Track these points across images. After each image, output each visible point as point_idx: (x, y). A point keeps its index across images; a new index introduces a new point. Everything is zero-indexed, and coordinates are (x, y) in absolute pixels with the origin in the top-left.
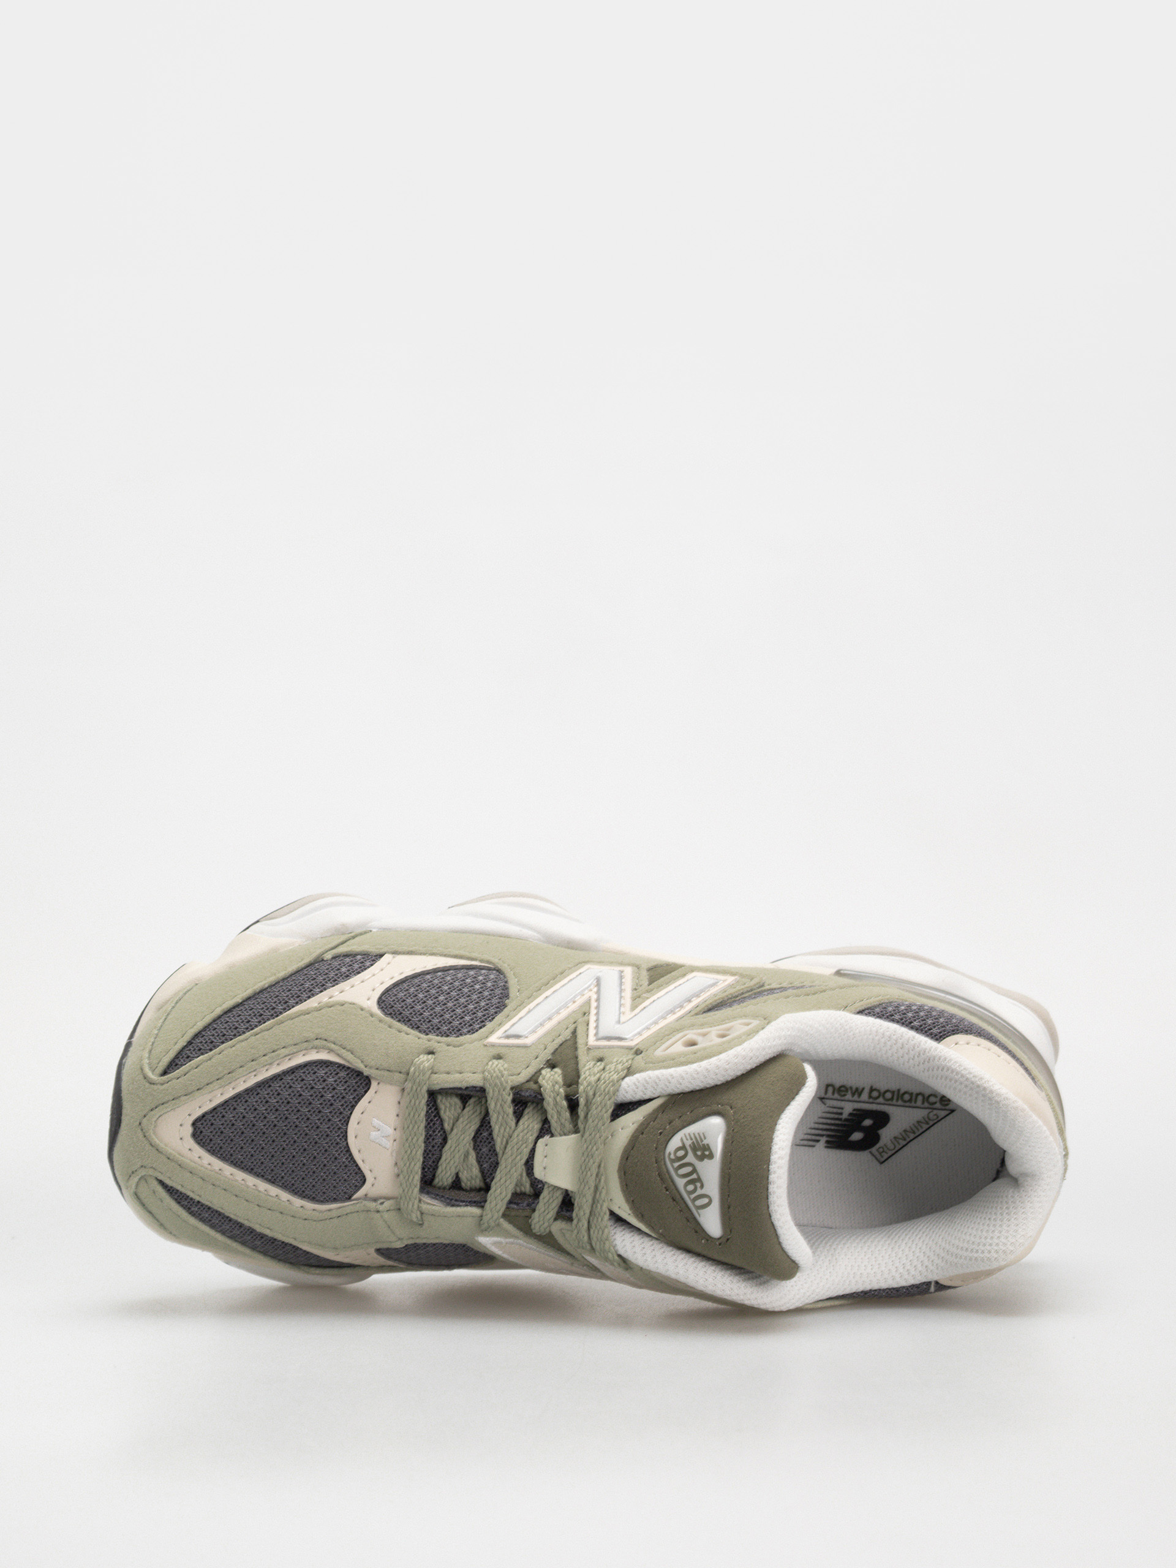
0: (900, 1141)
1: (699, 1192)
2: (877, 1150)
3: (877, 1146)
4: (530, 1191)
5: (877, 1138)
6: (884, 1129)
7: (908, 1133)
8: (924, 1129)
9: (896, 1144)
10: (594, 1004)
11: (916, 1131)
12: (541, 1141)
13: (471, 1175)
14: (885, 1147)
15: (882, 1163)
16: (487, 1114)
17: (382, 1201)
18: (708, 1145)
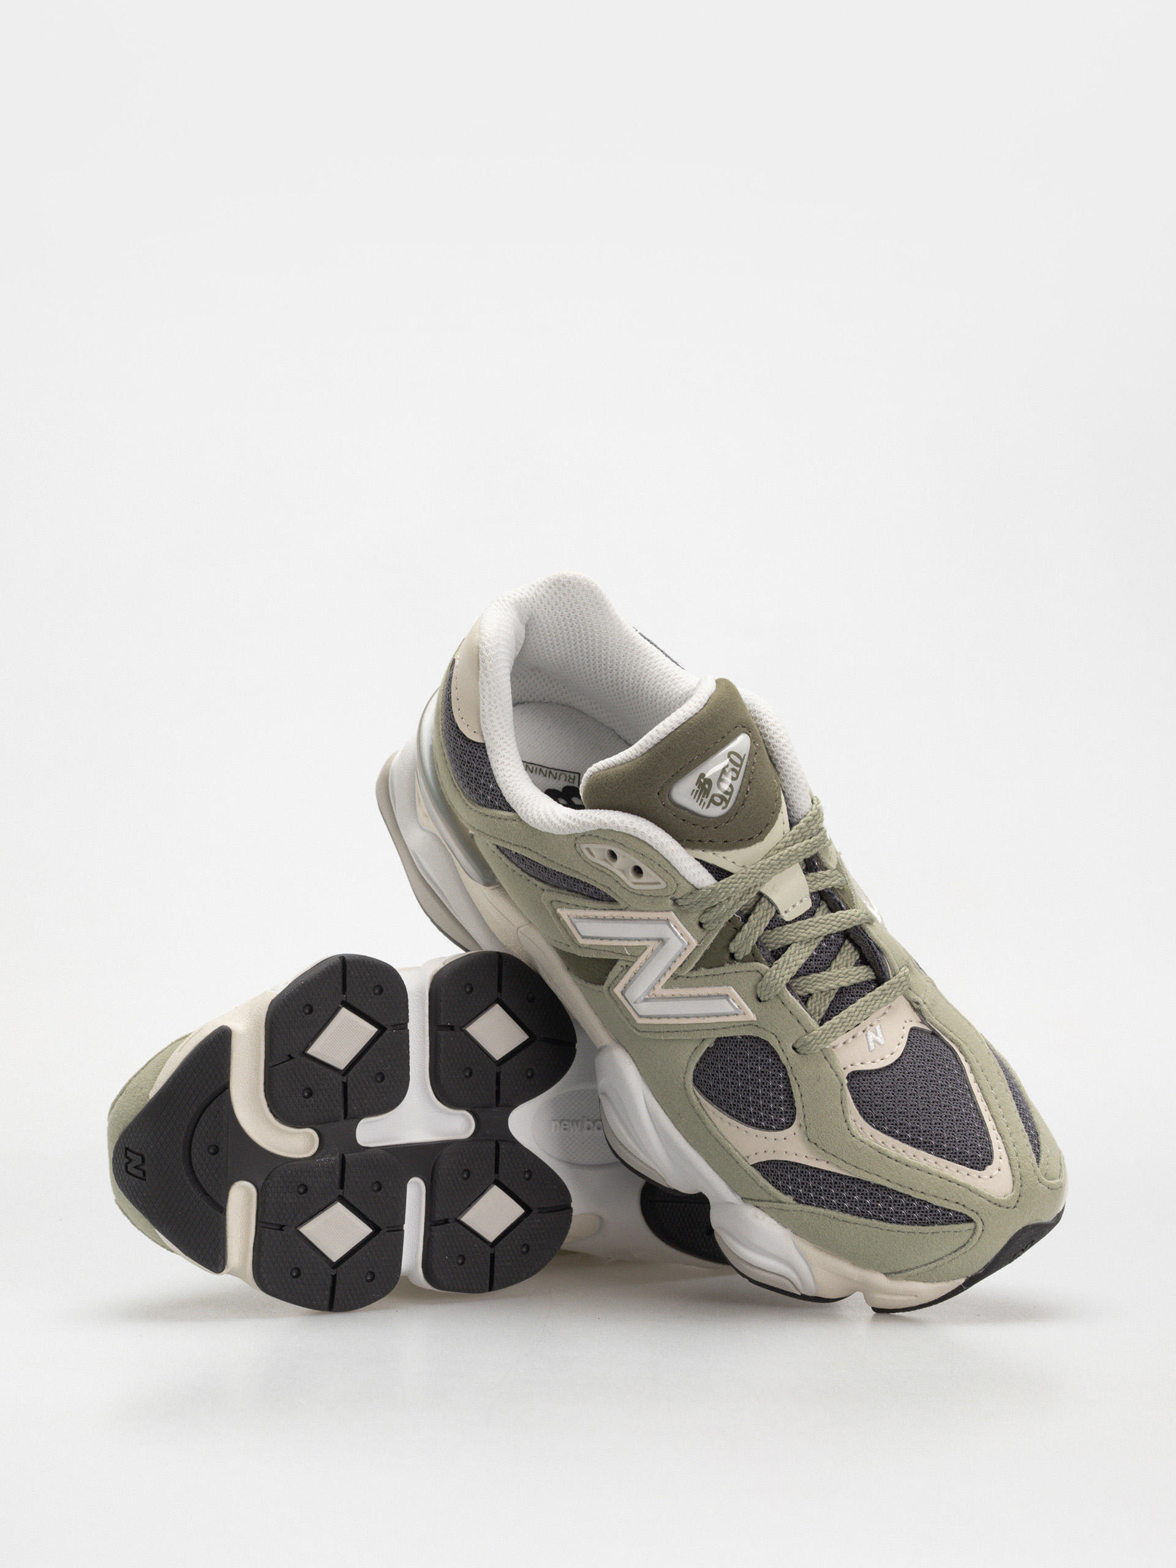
0: (554, 774)
2: (573, 783)
3: (571, 785)
4: (823, 904)
5: (566, 788)
6: (557, 788)
7: (545, 773)
8: (533, 765)
9: (558, 775)
10: (664, 980)
11: (538, 770)
12: (787, 919)
13: (848, 953)
14: (567, 780)
15: (579, 774)
16: (797, 975)
17: (915, 1005)
18: (696, 785)
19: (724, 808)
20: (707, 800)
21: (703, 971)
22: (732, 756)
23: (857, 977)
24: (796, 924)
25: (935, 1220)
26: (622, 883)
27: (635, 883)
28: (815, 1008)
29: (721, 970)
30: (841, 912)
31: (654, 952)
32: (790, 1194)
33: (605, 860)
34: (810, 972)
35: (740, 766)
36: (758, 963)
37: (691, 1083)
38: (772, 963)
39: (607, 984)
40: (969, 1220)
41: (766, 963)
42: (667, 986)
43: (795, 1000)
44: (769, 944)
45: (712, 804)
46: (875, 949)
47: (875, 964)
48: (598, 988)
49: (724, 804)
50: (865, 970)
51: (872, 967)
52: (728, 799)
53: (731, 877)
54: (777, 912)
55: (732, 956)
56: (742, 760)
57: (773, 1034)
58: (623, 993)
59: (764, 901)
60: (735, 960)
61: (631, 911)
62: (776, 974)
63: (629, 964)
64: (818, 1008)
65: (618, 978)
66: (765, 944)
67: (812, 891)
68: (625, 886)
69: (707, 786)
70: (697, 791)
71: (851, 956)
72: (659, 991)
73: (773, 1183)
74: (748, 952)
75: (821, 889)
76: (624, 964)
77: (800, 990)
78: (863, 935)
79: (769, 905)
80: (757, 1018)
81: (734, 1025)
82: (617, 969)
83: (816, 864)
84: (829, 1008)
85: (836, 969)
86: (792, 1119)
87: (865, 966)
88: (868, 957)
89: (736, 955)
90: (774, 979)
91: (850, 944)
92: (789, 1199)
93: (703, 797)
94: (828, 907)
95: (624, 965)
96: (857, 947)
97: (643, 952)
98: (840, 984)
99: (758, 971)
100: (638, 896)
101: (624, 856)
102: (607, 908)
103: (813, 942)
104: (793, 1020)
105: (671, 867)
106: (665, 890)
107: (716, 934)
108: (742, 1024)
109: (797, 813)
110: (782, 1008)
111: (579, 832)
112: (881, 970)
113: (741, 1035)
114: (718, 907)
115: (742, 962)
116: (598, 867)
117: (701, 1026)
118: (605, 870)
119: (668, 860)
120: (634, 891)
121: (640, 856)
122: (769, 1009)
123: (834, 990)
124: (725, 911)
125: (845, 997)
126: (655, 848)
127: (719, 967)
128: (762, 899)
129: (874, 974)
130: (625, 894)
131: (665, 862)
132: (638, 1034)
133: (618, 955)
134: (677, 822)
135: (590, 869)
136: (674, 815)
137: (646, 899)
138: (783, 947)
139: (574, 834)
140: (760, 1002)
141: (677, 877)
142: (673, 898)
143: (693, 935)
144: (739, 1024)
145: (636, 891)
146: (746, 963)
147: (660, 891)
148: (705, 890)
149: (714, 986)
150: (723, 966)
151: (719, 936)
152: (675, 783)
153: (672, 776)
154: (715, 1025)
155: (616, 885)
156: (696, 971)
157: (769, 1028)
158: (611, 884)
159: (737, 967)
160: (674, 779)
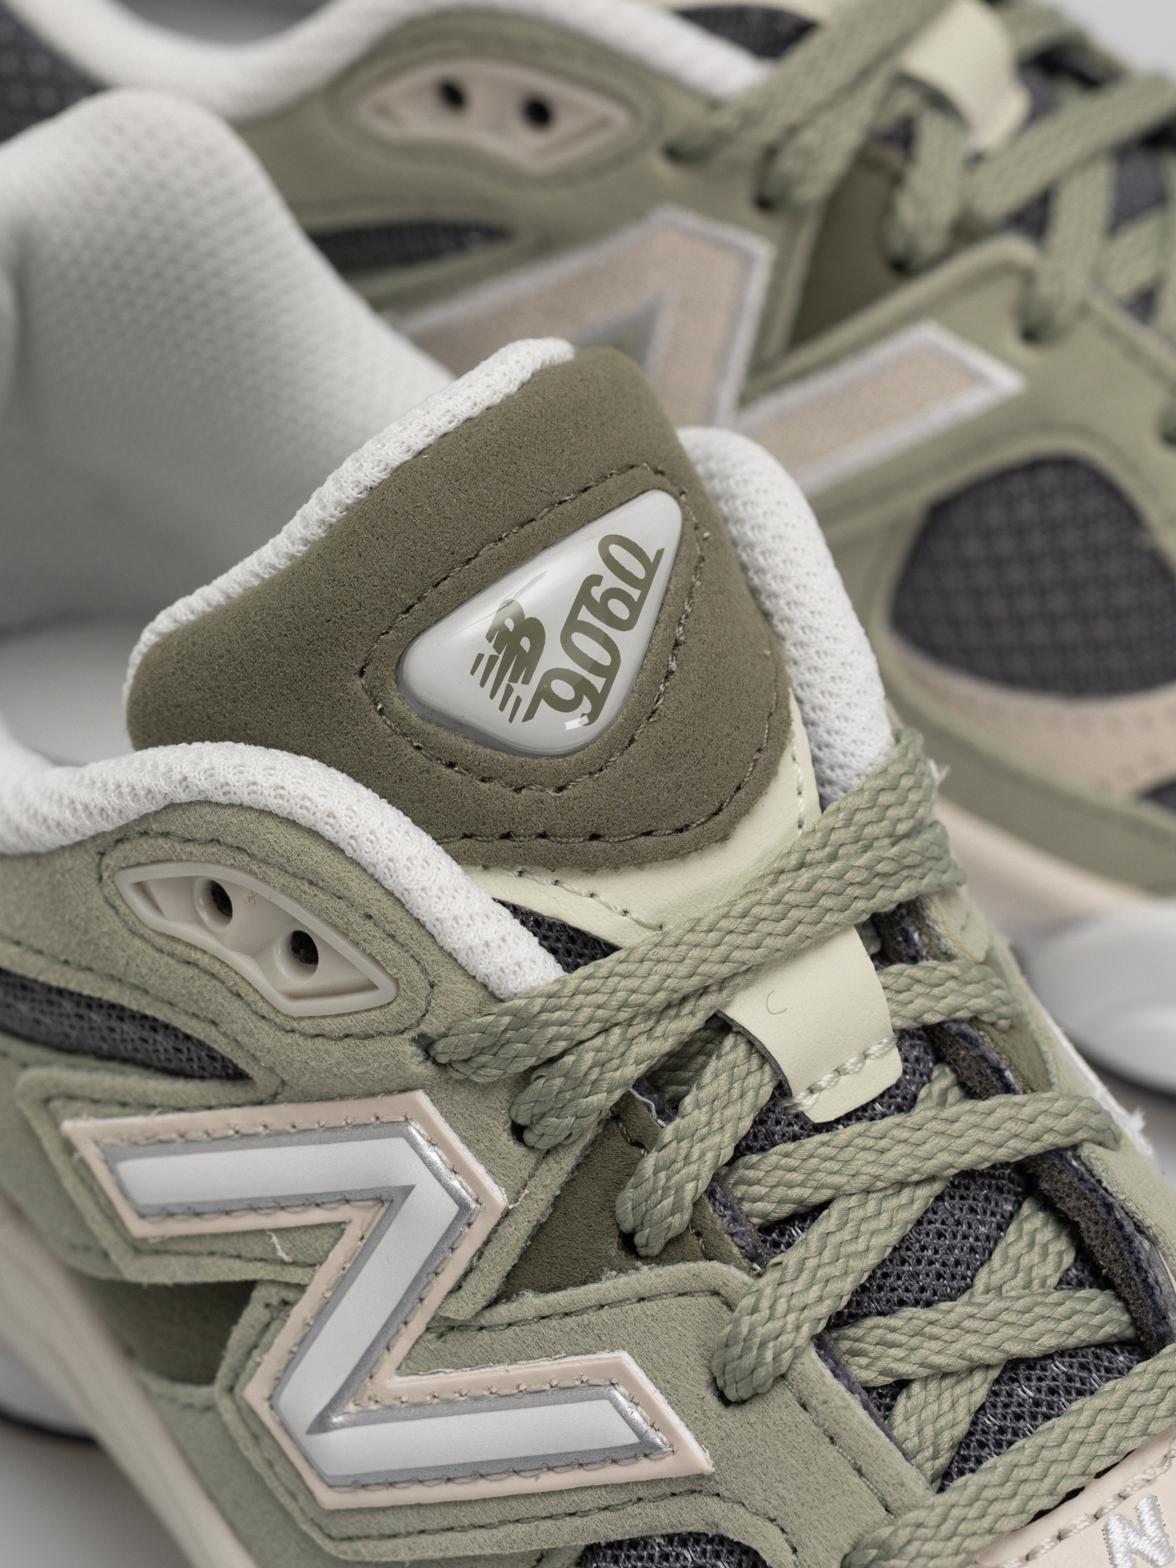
1: (611, 581)
12: (816, 1116)
13: (1032, 1246)
16: (852, 1309)
20: (525, 692)
21: (530, 1302)
22: (616, 550)
23: (1065, 1326)
24: (844, 1134)
26: (252, 997)
27: (296, 996)
28: (919, 1432)
29: (590, 1292)
30: (1002, 1098)
33: (199, 922)
34: (902, 1303)
35: (644, 585)
36: (716, 1264)
38: (763, 1265)
39: (224, 1372)
41: (745, 1263)
43: (847, 1395)
44: (754, 1201)
45: (543, 704)
46: (1129, 1228)
47: (1128, 1282)
48: (199, 1394)
49: (586, 705)
50: (1093, 1306)
51: (1119, 1297)
52: (599, 689)
53: (615, 956)
54: (782, 1090)
55: (628, 1242)
56: (651, 568)
57: (772, 1520)
58: (271, 1400)
59: (735, 1046)
60: (638, 1257)
61: (291, 1101)
62: (775, 1300)
63: (289, 1295)
64: (929, 1431)
65: (257, 1348)
66: (741, 1199)
67: (900, 1023)
68: (265, 1010)
69: (525, 643)
70: (492, 660)
71: (1045, 1255)
74: (678, 1222)
75: (932, 1018)
76: (274, 1295)
77: (867, 1367)
78: (1081, 1179)
79: (748, 1058)
80: (716, 1465)
81: (638, 1492)
82: (253, 1314)
83: (916, 936)
84: (970, 1434)
85: (991, 1295)
87: (1094, 1292)
88: (1105, 1255)
89: (639, 1239)
90: (770, 1318)
91: (1041, 1215)
93: (514, 679)
94: (961, 1084)
95: (275, 1301)
96: (1066, 1223)
97: (333, 1245)
98: (1006, 1346)
99: (716, 1293)
100: (309, 1042)
101: (253, 897)
102: (213, 1102)
103: (906, 1194)
104: (841, 1468)
105: (407, 918)
106: (394, 1008)
107: (568, 1160)
108: (668, 1490)
109: (841, 767)
110: (802, 1427)
111: (108, 827)
112: (1149, 1302)
113: (664, 1532)
114: (569, 1059)
115: (659, 1259)
116: (180, 949)
117: (527, 1503)
118: (204, 961)
119: (398, 895)
120: (295, 1025)
121: (306, 887)
122: (758, 1427)
123: (988, 1367)
124: (594, 1075)
125: (1025, 1392)
126: (349, 852)
127: (584, 1283)
128: (729, 1041)
129: (1126, 1318)
130: (269, 1043)
131: (387, 903)
132: (329, 1547)
133: (252, 1266)
134: (428, 772)
135: (149, 961)
136: (418, 748)
137: (337, 1050)
138: (802, 1210)
139: (93, 838)
140: (726, 1402)
141: (430, 956)
142: (422, 1036)
143: (490, 1172)
144: (658, 1491)
145: (303, 1024)
146: (673, 1261)
147: (377, 1013)
148: (522, 1002)
149: (568, 1355)
150: (595, 1278)
151: (578, 1166)
152: (418, 635)
153: (407, 611)
154: (574, 1497)
155: (236, 1009)
156: (509, 1299)
157: (757, 1500)
158: (220, 1007)
159: (646, 1277)
160: (411, 619)
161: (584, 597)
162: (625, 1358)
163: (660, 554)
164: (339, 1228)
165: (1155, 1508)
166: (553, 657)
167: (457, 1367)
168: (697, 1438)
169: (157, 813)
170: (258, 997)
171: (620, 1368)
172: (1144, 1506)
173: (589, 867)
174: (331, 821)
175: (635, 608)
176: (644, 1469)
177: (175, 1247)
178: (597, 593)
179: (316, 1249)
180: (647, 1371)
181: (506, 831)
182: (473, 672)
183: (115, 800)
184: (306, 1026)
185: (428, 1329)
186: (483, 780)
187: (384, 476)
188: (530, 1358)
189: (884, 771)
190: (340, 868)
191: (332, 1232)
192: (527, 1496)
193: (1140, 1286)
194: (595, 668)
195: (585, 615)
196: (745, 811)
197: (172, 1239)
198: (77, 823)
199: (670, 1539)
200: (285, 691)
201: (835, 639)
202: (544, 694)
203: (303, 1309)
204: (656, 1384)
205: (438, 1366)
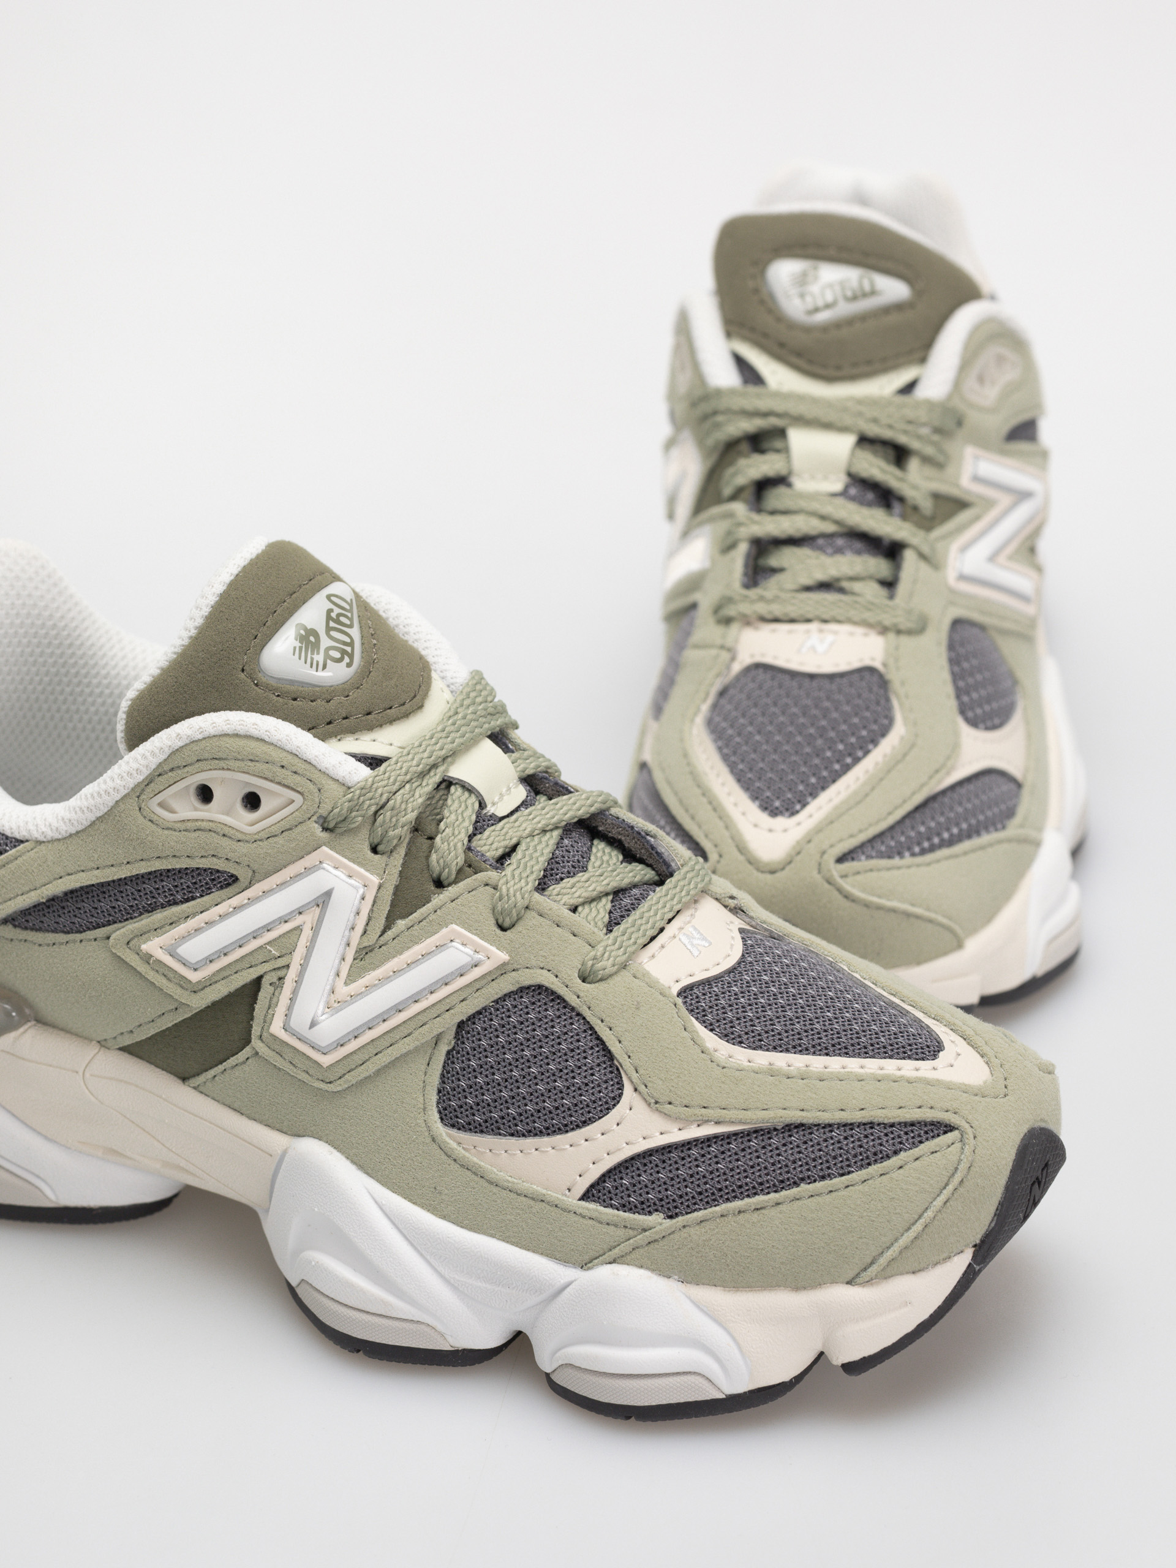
1: (337, 611)
4: (540, 790)
12: (500, 813)
17: (730, 901)
19: (349, 665)
20: (320, 658)
21: (401, 924)
23: (630, 876)
24: (514, 818)
25: (898, 1147)
26: (232, 832)
27: (254, 823)
29: (429, 907)
31: (316, 930)
32: (657, 1210)
33: (196, 809)
34: (561, 878)
35: (351, 611)
36: (481, 874)
37: (439, 1124)
38: (502, 872)
39: (256, 1032)
40: (949, 1128)
41: (495, 871)
42: (350, 979)
43: (558, 906)
44: (487, 851)
45: (329, 661)
46: (643, 834)
47: (650, 856)
49: (347, 659)
50: (638, 868)
51: (647, 864)
54: (482, 804)
55: (438, 880)
56: (351, 605)
57: (542, 968)
59: (456, 789)
60: (444, 883)
61: (261, 879)
63: (282, 973)
65: (271, 1005)
66: (481, 852)
67: (519, 775)
68: (240, 836)
69: (312, 639)
70: (301, 648)
71: (609, 857)
72: (343, 991)
73: (623, 1207)
74: (461, 860)
76: (273, 977)
78: (616, 820)
79: (464, 793)
80: (509, 953)
81: (476, 986)
82: (265, 993)
83: (508, 744)
84: (610, 920)
85: (596, 869)
86: (619, 1089)
87: (633, 863)
88: (634, 850)
89: (443, 876)
90: (515, 884)
91: (603, 843)
92: (657, 1218)
93: (312, 653)
95: (275, 980)
98: (611, 885)
99: (486, 885)
100: (265, 843)
101: (223, 780)
102: (219, 900)
103: (548, 835)
104: (566, 935)
105: (300, 761)
106: (304, 807)
107: (402, 851)
108: (490, 979)
109: (452, 684)
110: (543, 924)
111: (140, 778)
112: (661, 861)
113: (492, 999)
114: (391, 803)
115: (456, 882)
116: (189, 825)
117: (426, 1014)
118: (204, 825)
119: (294, 752)
120: (256, 836)
121: (250, 763)
122: (524, 932)
123: (607, 894)
124: (403, 806)
125: (627, 901)
126: (267, 739)
127: (424, 905)
128: (453, 789)
129: (653, 872)
130: (245, 851)
131: (290, 757)
132: (331, 1088)
133: (260, 967)
134: (286, 704)
135: (174, 838)
136: (278, 696)
137: (280, 840)
138: (507, 850)
139: (133, 789)
140: (503, 929)
141: (316, 776)
142: (320, 817)
143: (368, 870)
144: (485, 981)
145: (260, 835)
146: (462, 880)
147: (297, 813)
148: (363, 783)
149: (426, 938)
150: (429, 901)
151: (406, 855)
152: (264, 647)
153: (255, 638)
154: (448, 1001)
155: (225, 842)
156: (390, 929)
157: (534, 963)
158: (216, 845)
159: (451, 891)
160: (258, 641)
161: (329, 618)
162: (454, 926)
163: (351, 600)
164: (298, 929)
165: (695, 929)
166: (325, 642)
167: (374, 969)
168: (498, 948)
169: (165, 760)
170: (235, 831)
171: (454, 931)
172: (691, 929)
173: (370, 728)
174: (256, 726)
175: (351, 619)
176: (477, 973)
177: (216, 978)
178: (333, 615)
179: (290, 943)
180: (466, 929)
181: (329, 720)
182: (294, 655)
183: (143, 762)
184: (263, 835)
185: (354, 959)
186: (312, 701)
187: (225, 588)
188: (409, 948)
189: (468, 684)
190: (265, 748)
191: (295, 932)
192: (424, 1010)
193: (655, 855)
194: (345, 643)
195: (332, 624)
196: (426, 695)
197: (214, 974)
198: (123, 783)
199: (496, 1002)
200: (210, 689)
201: (431, 634)
202: (327, 656)
203: (291, 975)
204: (473, 933)
205: (364, 973)
